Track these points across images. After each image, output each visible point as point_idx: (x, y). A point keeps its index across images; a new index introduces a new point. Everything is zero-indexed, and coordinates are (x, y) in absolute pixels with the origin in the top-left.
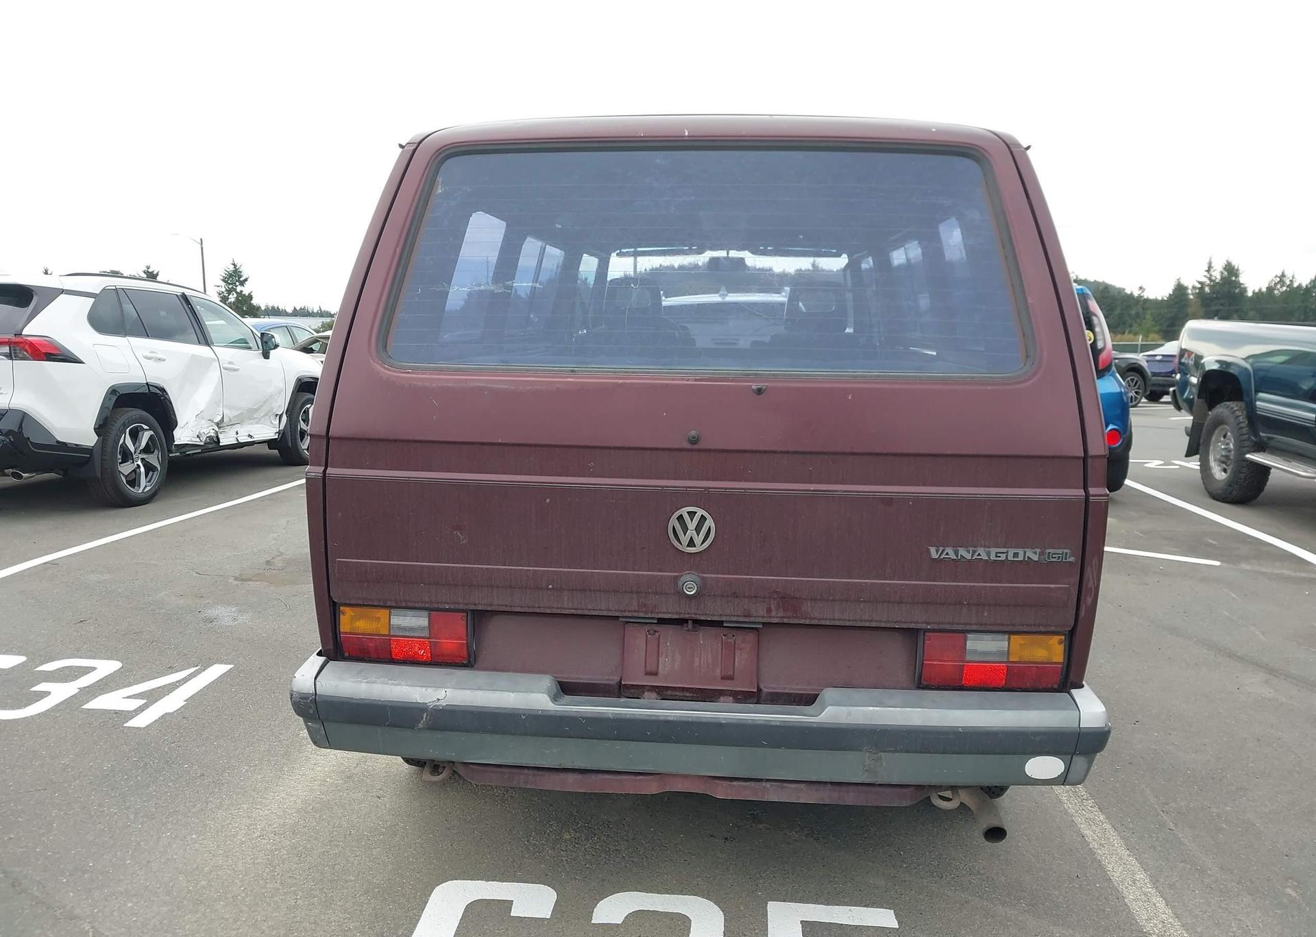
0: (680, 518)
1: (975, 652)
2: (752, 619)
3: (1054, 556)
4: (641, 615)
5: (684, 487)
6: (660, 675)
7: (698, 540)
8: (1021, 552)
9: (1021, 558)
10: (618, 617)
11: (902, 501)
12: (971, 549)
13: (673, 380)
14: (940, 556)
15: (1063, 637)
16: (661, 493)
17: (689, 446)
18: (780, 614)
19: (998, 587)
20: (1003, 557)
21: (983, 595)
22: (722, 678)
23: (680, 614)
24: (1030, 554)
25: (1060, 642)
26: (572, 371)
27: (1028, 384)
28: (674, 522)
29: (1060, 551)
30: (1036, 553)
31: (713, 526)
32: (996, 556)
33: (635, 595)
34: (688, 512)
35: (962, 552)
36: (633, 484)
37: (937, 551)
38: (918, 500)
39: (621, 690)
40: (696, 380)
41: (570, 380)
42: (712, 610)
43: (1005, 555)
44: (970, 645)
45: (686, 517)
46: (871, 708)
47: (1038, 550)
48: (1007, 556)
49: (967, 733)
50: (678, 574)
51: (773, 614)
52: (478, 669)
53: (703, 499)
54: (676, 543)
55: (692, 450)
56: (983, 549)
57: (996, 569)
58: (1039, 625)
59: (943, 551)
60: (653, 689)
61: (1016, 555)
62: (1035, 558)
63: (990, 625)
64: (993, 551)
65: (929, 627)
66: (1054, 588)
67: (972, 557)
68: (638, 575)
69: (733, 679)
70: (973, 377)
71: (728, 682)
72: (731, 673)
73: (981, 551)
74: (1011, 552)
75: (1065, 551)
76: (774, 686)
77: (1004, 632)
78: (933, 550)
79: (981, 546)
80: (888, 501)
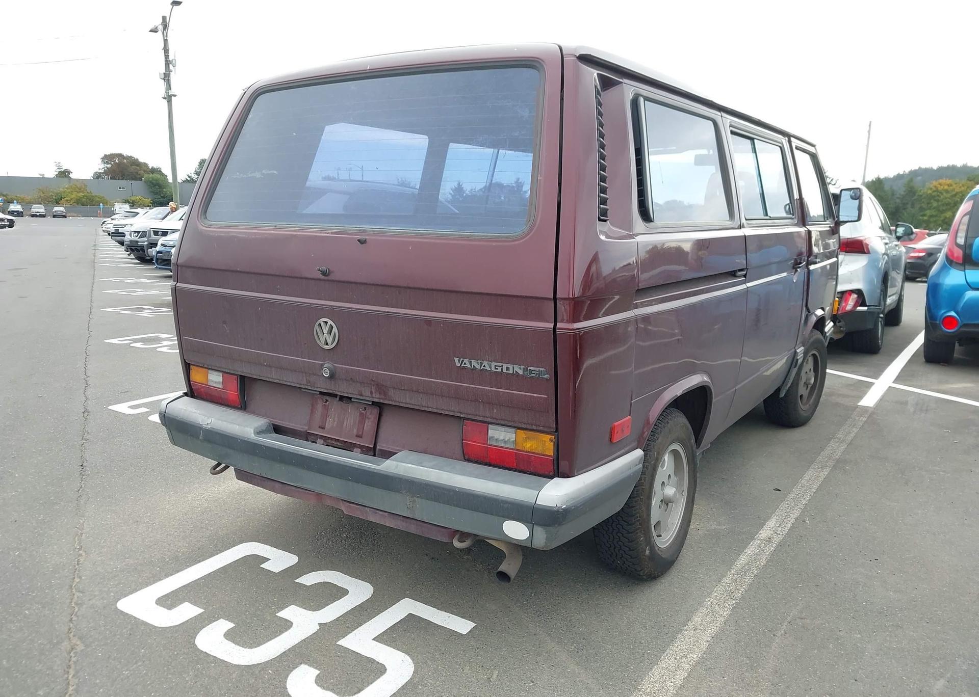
0: (320, 325)
1: (493, 438)
2: (364, 398)
3: (533, 372)
4: (309, 388)
5: (321, 305)
6: (326, 429)
7: (329, 341)
8: (511, 367)
9: (511, 371)
10: (302, 388)
11: (438, 322)
12: (479, 361)
13: (321, 233)
14: (461, 365)
15: (553, 437)
16: (311, 308)
17: (322, 277)
18: (377, 396)
19: (499, 391)
20: (499, 370)
21: (490, 396)
22: (356, 436)
23: (327, 389)
24: (517, 369)
25: (551, 440)
26: (276, 227)
27: (521, 241)
28: (316, 327)
29: (537, 369)
30: (521, 369)
31: (337, 331)
32: (495, 369)
33: (304, 374)
34: (323, 322)
35: (474, 363)
36: (297, 301)
37: (459, 361)
38: (445, 322)
39: (307, 436)
40: (332, 233)
41: (272, 232)
42: (343, 389)
43: (501, 368)
44: (491, 433)
45: (322, 324)
46: (410, 465)
47: (522, 367)
48: (502, 369)
49: (461, 492)
50: (322, 363)
51: (374, 395)
52: (247, 412)
53: (331, 313)
54: (318, 342)
55: (324, 280)
56: (487, 362)
57: (497, 378)
58: (532, 425)
59: (463, 361)
60: (322, 437)
61: (508, 369)
62: (521, 372)
63: (500, 420)
64: (493, 364)
65: (462, 416)
66: (537, 397)
67: (480, 367)
68: (304, 361)
69: (361, 437)
70: (487, 236)
71: (359, 439)
72: (361, 433)
73: (485, 363)
74: (505, 366)
75: (542, 369)
76: (384, 445)
77: (514, 427)
78: (456, 360)
79: (486, 360)
80: (429, 322)
